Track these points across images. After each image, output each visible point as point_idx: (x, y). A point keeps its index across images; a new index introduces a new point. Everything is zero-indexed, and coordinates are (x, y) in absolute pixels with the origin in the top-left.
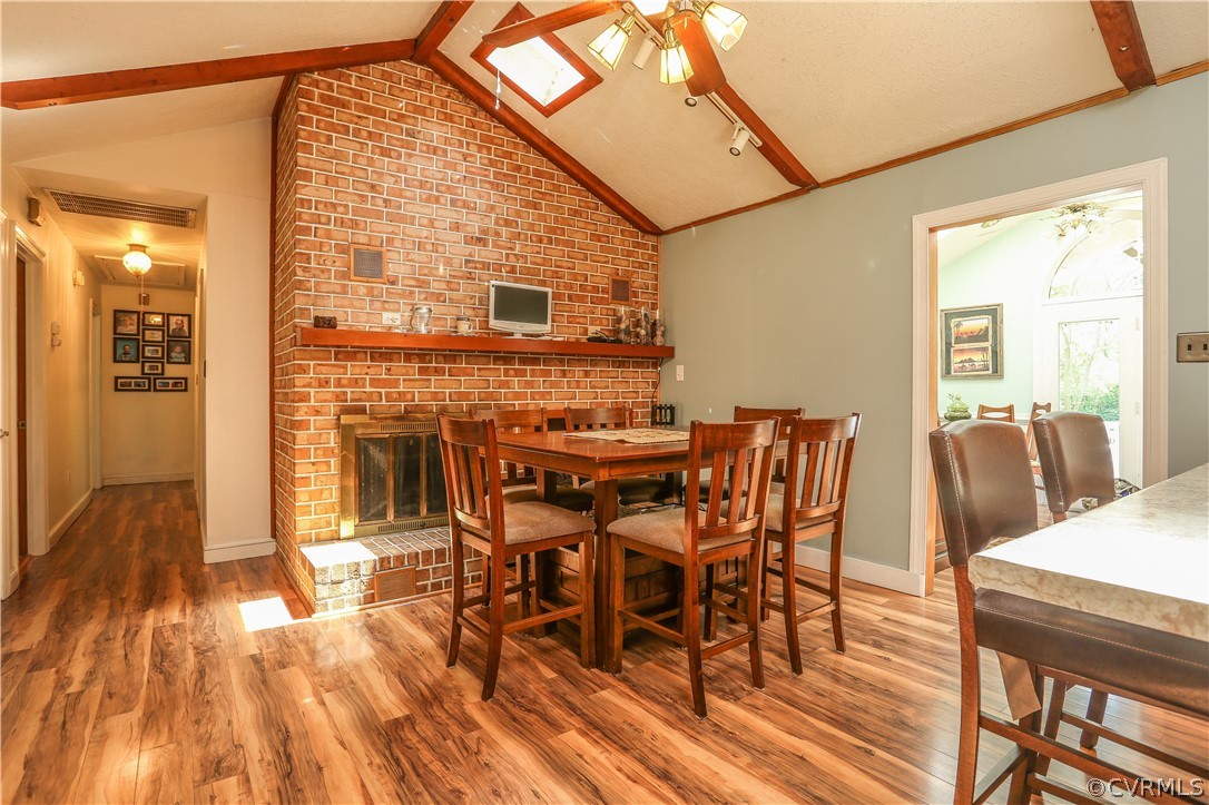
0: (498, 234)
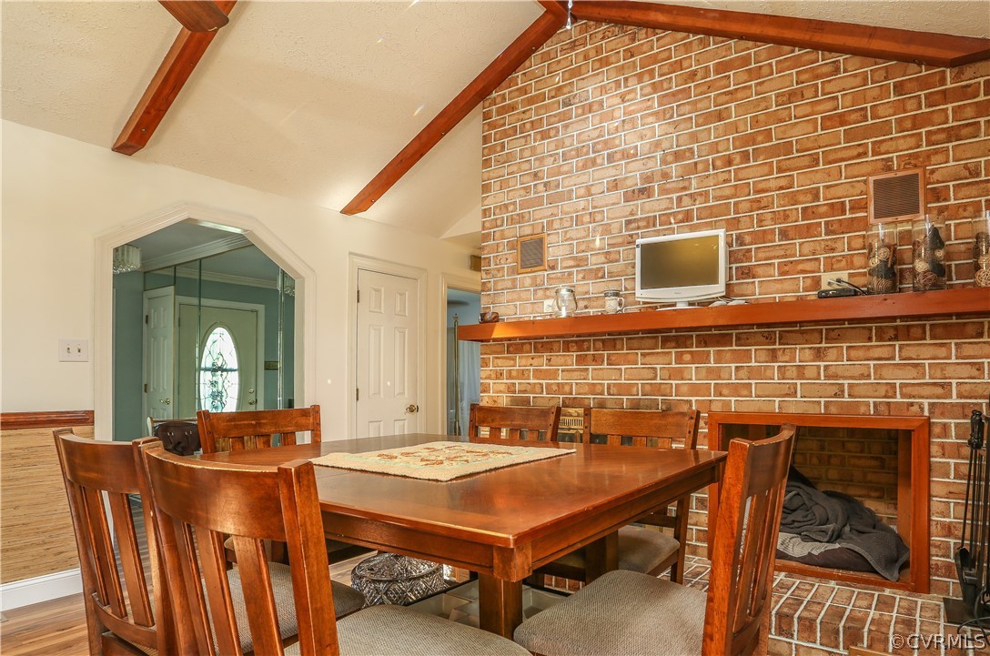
0: (665, 175)
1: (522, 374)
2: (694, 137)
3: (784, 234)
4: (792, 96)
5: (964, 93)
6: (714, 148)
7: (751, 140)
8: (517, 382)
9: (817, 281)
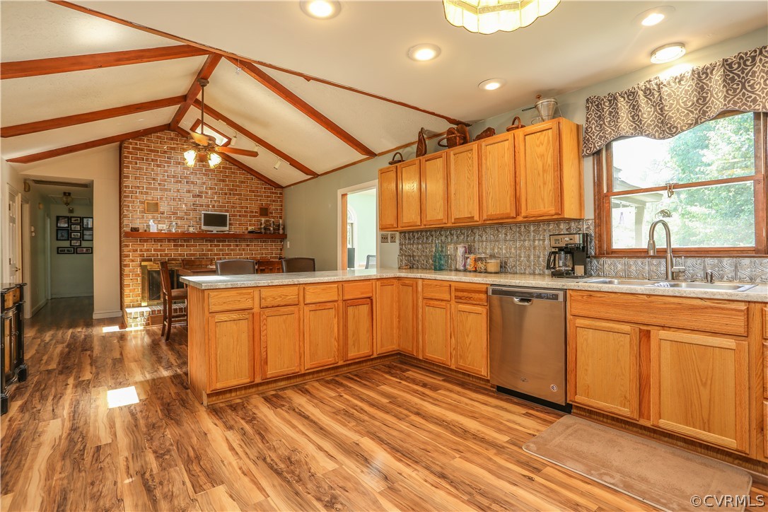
0: (207, 193)
1: (148, 250)
2: (216, 185)
3: (240, 216)
4: (242, 182)
5: (276, 193)
6: (222, 189)
7: (232, 190)
8: (145, 253)
9: (247, 229)
